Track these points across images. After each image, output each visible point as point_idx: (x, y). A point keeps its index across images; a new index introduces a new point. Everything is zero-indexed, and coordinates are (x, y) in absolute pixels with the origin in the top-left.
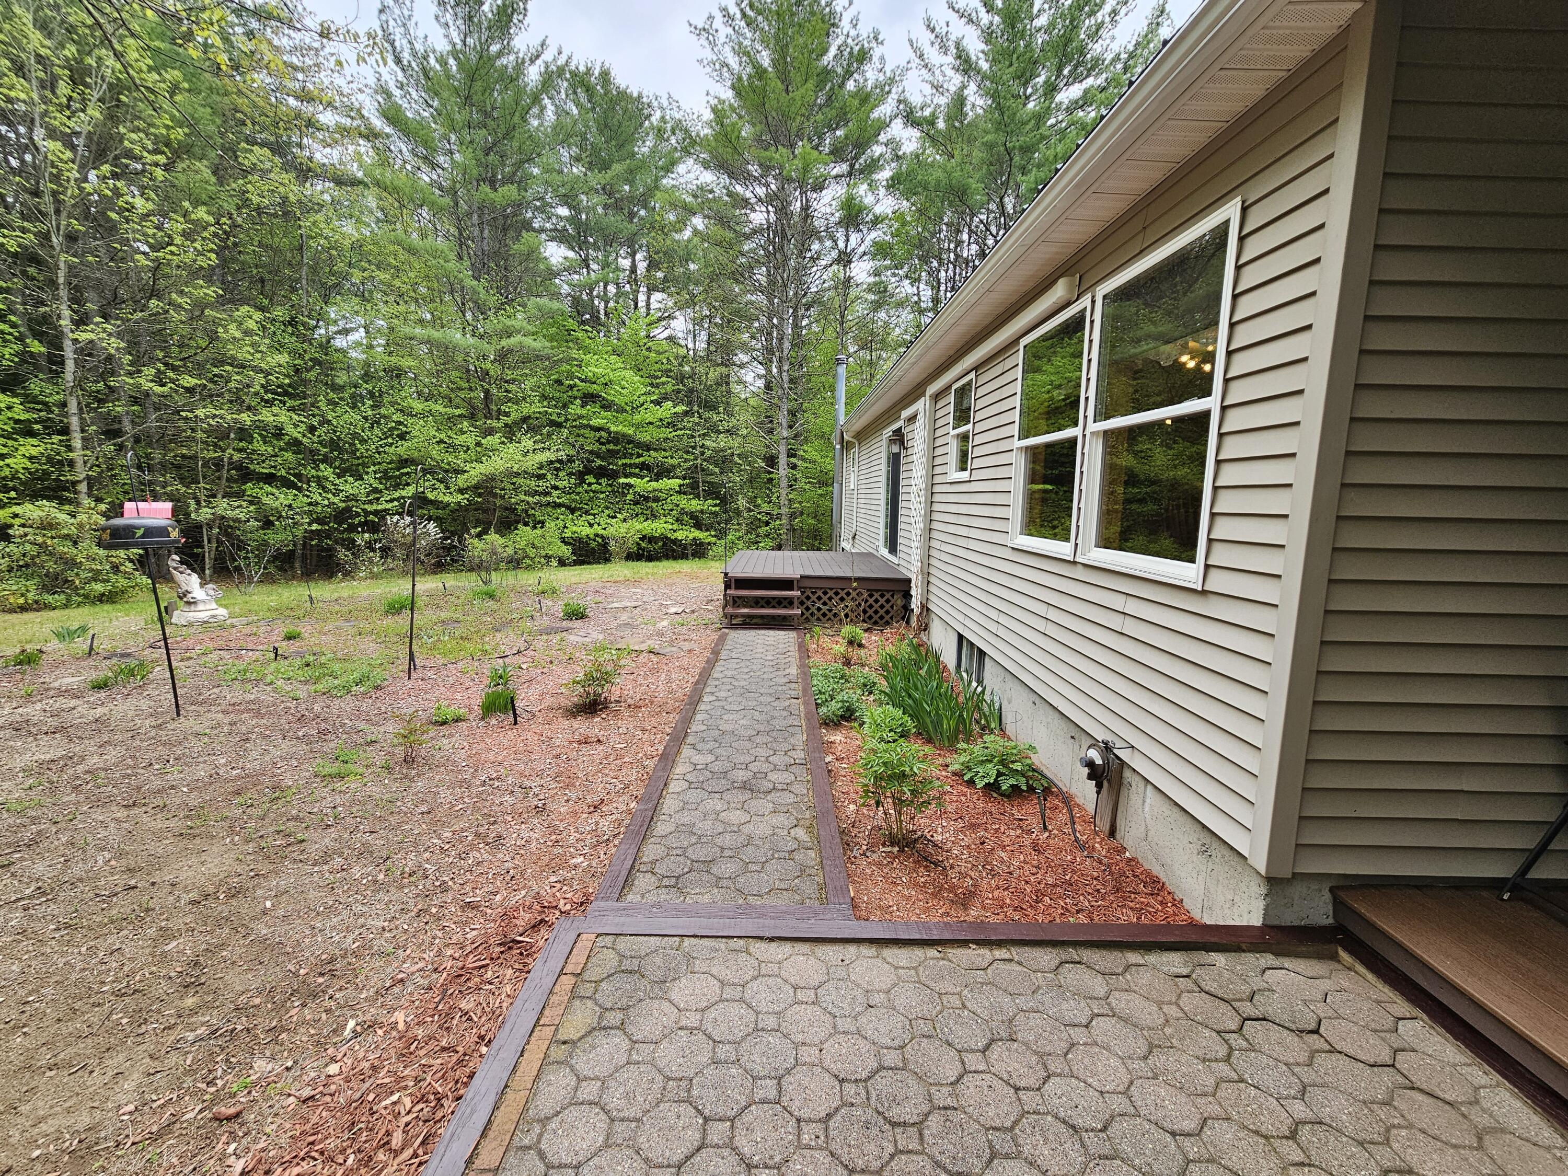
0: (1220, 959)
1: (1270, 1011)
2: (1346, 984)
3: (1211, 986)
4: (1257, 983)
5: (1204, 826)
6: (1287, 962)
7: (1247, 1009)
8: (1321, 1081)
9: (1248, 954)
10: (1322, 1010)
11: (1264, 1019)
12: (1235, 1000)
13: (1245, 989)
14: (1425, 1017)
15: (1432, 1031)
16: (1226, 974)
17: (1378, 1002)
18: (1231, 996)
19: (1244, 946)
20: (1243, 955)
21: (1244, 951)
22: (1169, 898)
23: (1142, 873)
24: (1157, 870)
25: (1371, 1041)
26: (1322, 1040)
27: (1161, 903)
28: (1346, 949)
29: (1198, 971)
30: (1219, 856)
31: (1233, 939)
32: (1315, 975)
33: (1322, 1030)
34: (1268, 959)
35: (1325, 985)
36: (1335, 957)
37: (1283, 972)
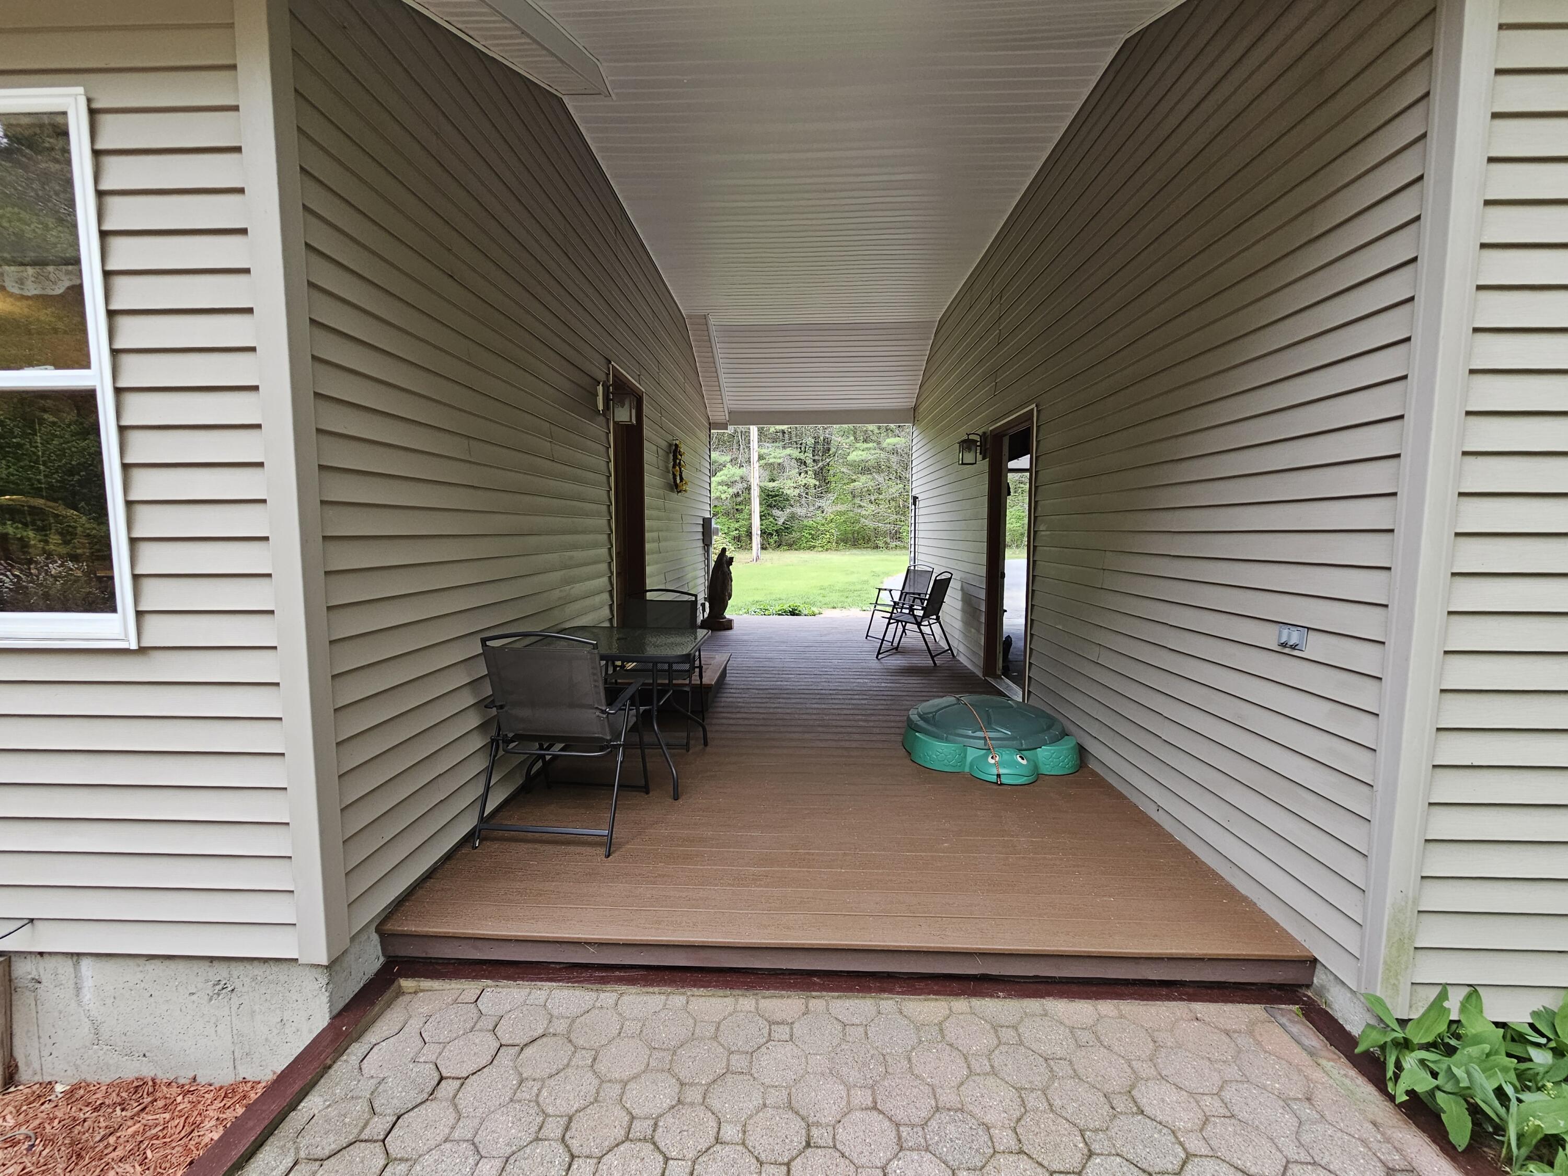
0: (313, 1103)
1: (397, 1105)
2: (425, 1010)
3: (329, 1144)
4: (365, 1087)
5: (212, 959)
6: (371, 1037)
7: (378, 1126)
8: (477, 1121)
9: (335, 1067)
10: (430, 1053)
11: (398, 1118)
12: (361, 1131)
13: (361, 1107)
14: (489, 982)
15: (499, 990)
16: (333, 1112)
17: (455, 1001)
18: (356, 1131)
19: (329, 1062)
20: (332, 1071)
21: (330, 1067)
22: (174, 1090)
23: (107, 1094)
24: (131, 1070)
25: (477, 1041)
26: (450, 1081)
27: (165, 1108)
28: (407, 976)
29: (303, 1142)
30: (247, 981)
31: (316, 1064)
32: (400, 1026)
33: (444, 1075)
34: (356, 1050)
35: (415, 1025)
36: (400, 993)
37: (375, 1050)
